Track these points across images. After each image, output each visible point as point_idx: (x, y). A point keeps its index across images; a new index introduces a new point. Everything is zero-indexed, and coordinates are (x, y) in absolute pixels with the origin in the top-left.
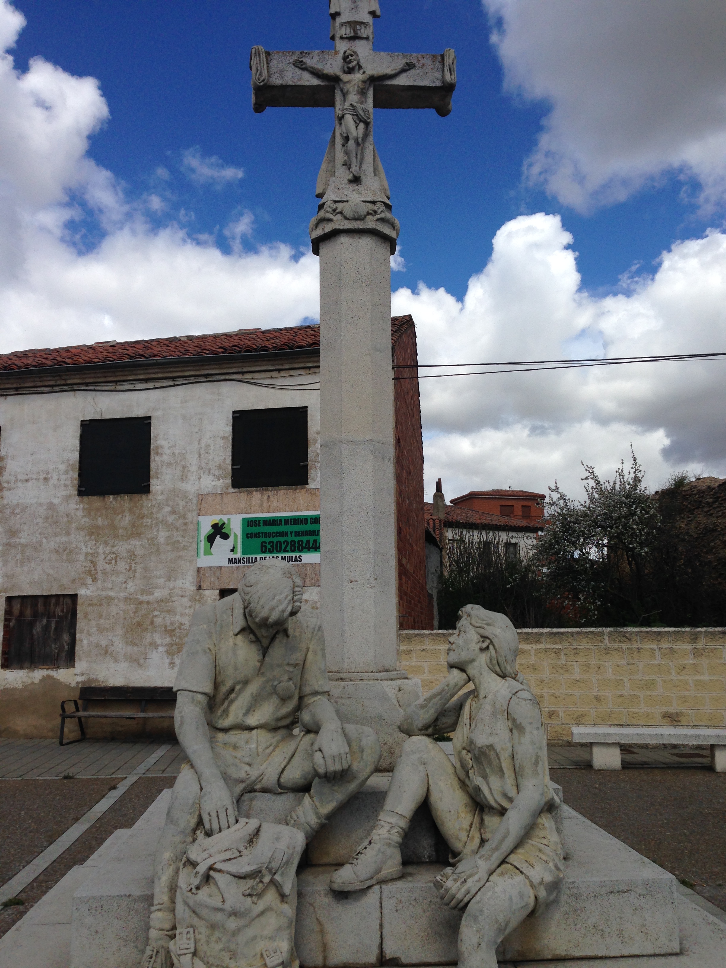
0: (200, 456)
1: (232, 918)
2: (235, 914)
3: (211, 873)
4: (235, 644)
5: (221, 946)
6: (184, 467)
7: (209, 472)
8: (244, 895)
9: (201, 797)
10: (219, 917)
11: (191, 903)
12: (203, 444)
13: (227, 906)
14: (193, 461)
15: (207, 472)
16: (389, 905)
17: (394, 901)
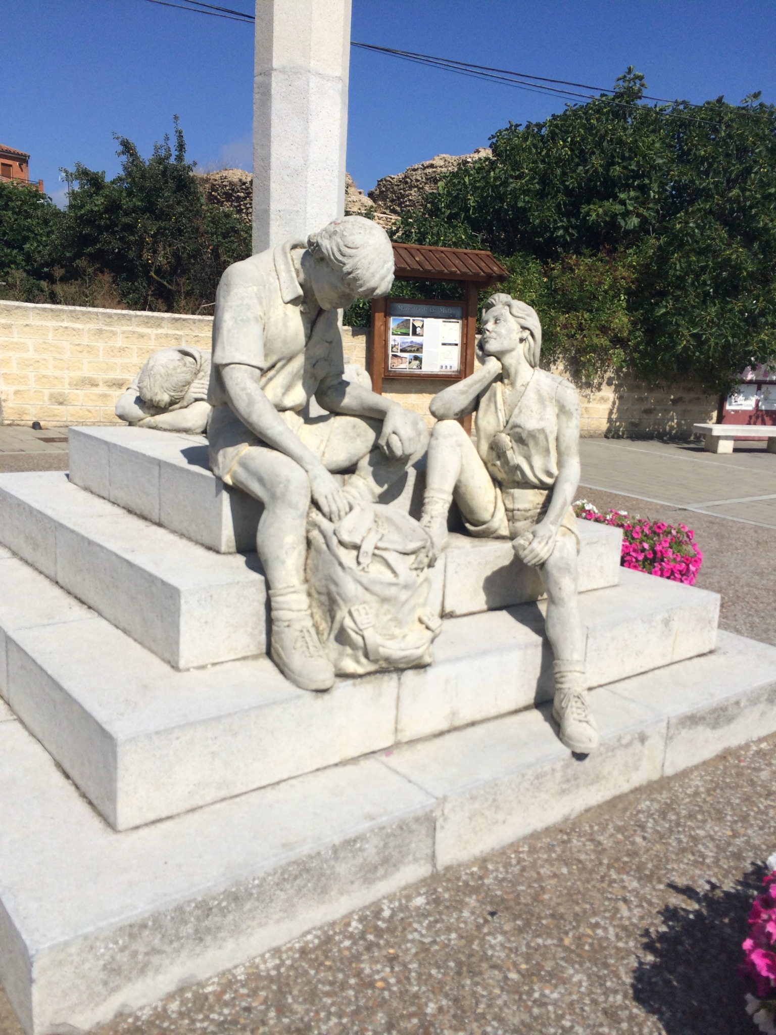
1: (404, 591)
2: (406, 587)
3: (376, 551)
4: (285, 314)
5: (389, 617)
8: (411, 569)
9: (311, 482)
10: (393, 591)
11: (365, 581)
13: (402, 579)
16: (451, 568)
17: (455, 565)
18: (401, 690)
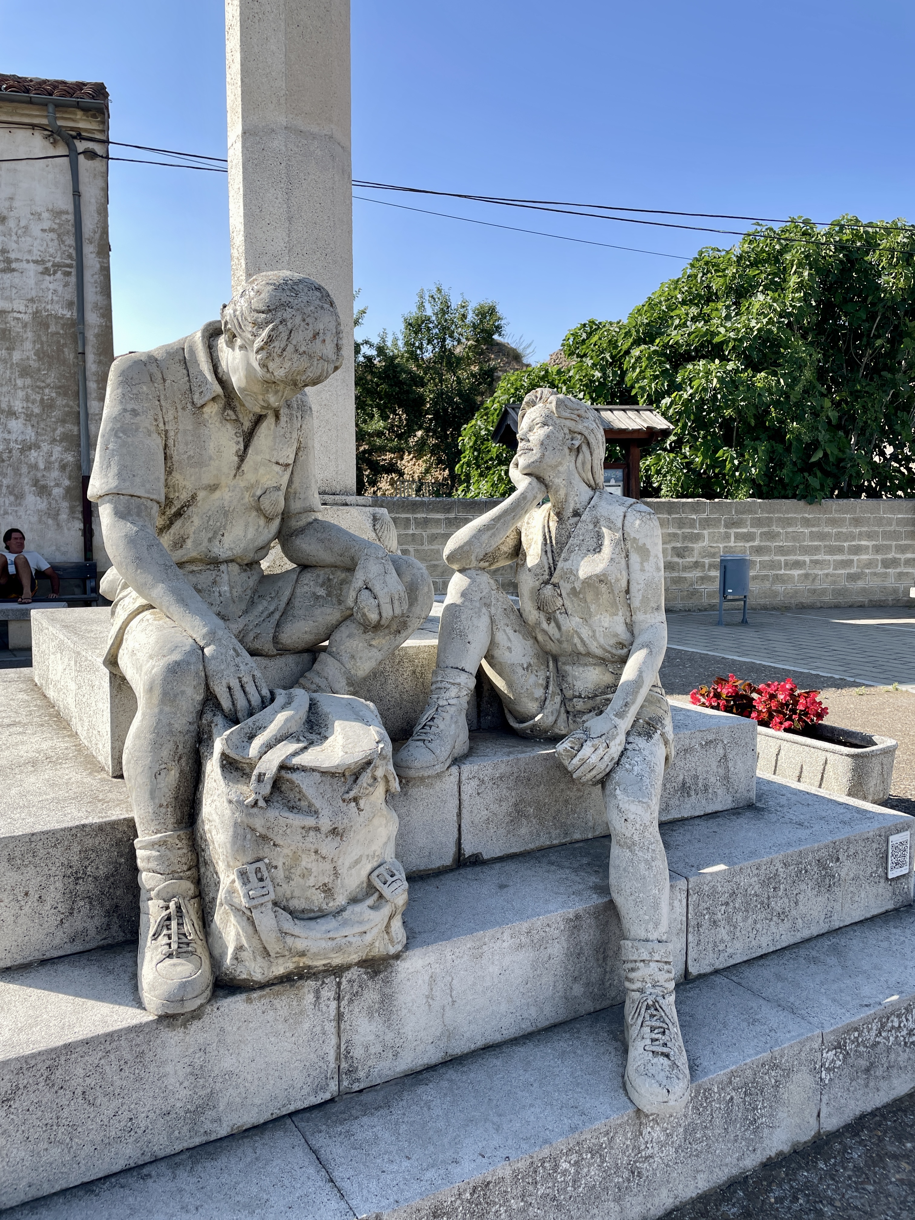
1: (331, 836)
2: (336, 829)
3: (283, 773)
4: (199, 424)
8: (344, 800)
9: (205, 663)
11: (259, 823)
13: (325, 819)
16: (469, 788)
17: (474, 783)
18: (344, 1003)
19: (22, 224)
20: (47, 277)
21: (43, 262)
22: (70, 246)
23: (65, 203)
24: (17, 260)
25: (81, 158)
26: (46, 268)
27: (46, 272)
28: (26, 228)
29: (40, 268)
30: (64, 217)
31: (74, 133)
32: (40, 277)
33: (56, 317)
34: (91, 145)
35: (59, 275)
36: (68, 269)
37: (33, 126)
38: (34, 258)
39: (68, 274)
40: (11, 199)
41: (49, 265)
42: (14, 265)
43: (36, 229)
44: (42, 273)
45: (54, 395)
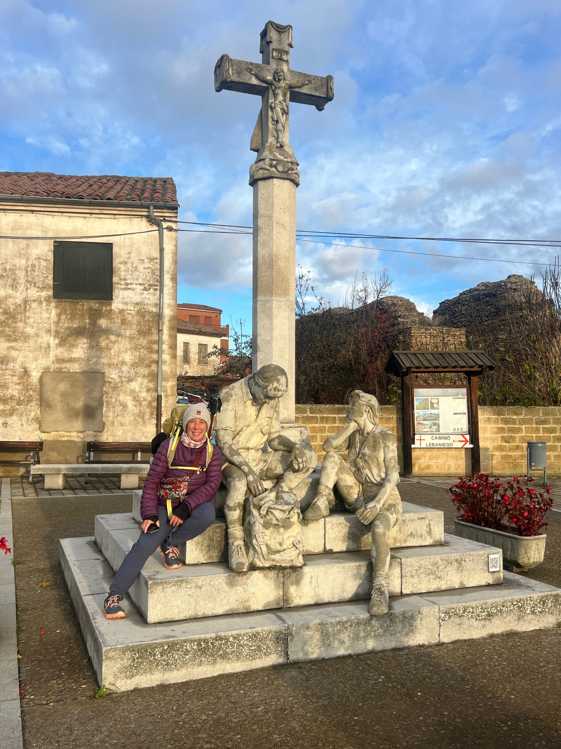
0: (27, 272)
2: (283, 526)
3: (269, 509)
4: (245, 407)
6: (14, 280)
7: (35, 285)
8: (286, 518)
11: (262, 523)
12: (30, 263)
13: (280, 523)
14: (21, 275)
15: (33, 285)
16: (328, 526)
17: (330, 524)
18: (285, 579)
19: (134, 265)
20: (145, 292)
21: (144, 284)
22: (157, 276)
23: (156, 254)
24: (131, 284)
25: (165, 231)
26: (145, 287)
27: (145, 289)
28: (136, 267)
29: (142, 287)
30: (155, 261)
31: (162, 219)
32: (142, 292)
33: (149, 312)
34: (170, 224)
35: (151, 291)
36: (156, 287)
37: (142, 216)
38: (139, 282)
39: (156, 290)
40: (130, 253)
41: (147, 286)
42: (129, 287)
43: (141, 268)
44: (143, 290)
45: (146, 352)
